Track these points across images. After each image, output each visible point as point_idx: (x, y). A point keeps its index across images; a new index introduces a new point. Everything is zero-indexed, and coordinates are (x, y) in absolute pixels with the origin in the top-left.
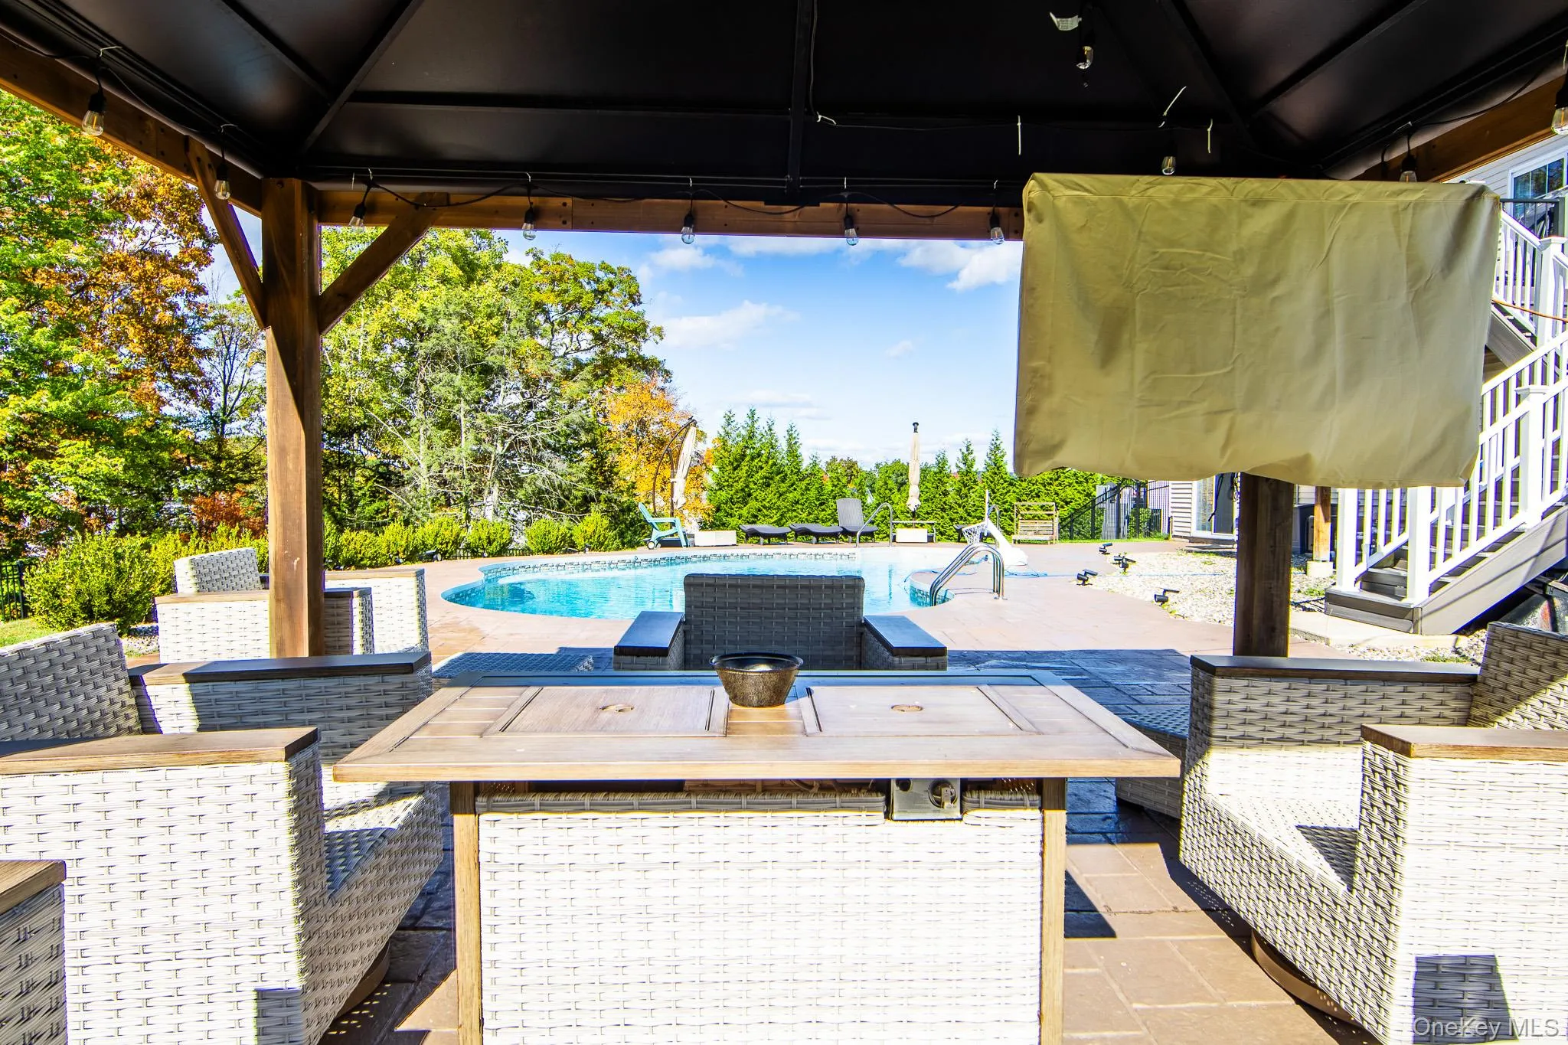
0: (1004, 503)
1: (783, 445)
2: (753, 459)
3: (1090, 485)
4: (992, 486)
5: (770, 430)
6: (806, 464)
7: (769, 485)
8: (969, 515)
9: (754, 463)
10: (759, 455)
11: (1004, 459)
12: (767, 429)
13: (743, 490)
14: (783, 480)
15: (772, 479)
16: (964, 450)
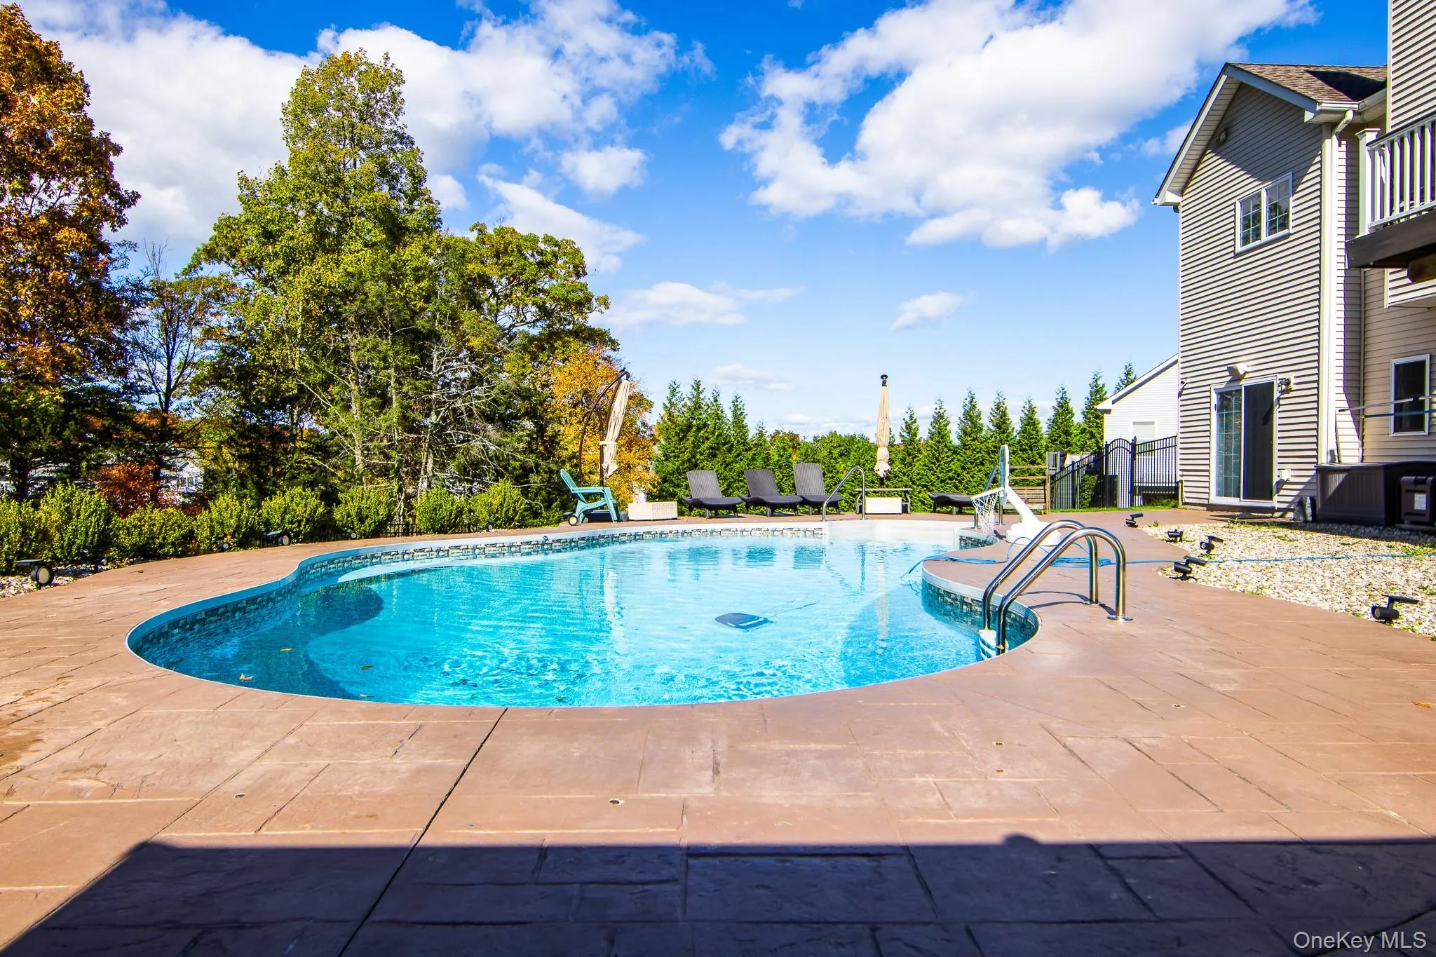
0: (949, 471)
1: (728, 415)
2: (699, 429)
3: (1035, 452)
4: (936, 454)
5: (716, 401)
6: (752, 433)
7: (715, 456)
8: (913, 483)
9: (701, 434)
10: (705, 425)
11: (948, 427)
12: (712, 400)
13: (689, 461)
14: (730, 451)
15: (718, 449)
16: (908, 419)
